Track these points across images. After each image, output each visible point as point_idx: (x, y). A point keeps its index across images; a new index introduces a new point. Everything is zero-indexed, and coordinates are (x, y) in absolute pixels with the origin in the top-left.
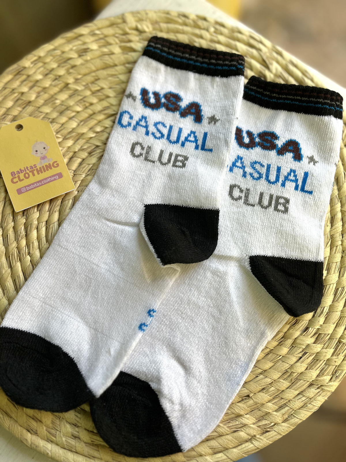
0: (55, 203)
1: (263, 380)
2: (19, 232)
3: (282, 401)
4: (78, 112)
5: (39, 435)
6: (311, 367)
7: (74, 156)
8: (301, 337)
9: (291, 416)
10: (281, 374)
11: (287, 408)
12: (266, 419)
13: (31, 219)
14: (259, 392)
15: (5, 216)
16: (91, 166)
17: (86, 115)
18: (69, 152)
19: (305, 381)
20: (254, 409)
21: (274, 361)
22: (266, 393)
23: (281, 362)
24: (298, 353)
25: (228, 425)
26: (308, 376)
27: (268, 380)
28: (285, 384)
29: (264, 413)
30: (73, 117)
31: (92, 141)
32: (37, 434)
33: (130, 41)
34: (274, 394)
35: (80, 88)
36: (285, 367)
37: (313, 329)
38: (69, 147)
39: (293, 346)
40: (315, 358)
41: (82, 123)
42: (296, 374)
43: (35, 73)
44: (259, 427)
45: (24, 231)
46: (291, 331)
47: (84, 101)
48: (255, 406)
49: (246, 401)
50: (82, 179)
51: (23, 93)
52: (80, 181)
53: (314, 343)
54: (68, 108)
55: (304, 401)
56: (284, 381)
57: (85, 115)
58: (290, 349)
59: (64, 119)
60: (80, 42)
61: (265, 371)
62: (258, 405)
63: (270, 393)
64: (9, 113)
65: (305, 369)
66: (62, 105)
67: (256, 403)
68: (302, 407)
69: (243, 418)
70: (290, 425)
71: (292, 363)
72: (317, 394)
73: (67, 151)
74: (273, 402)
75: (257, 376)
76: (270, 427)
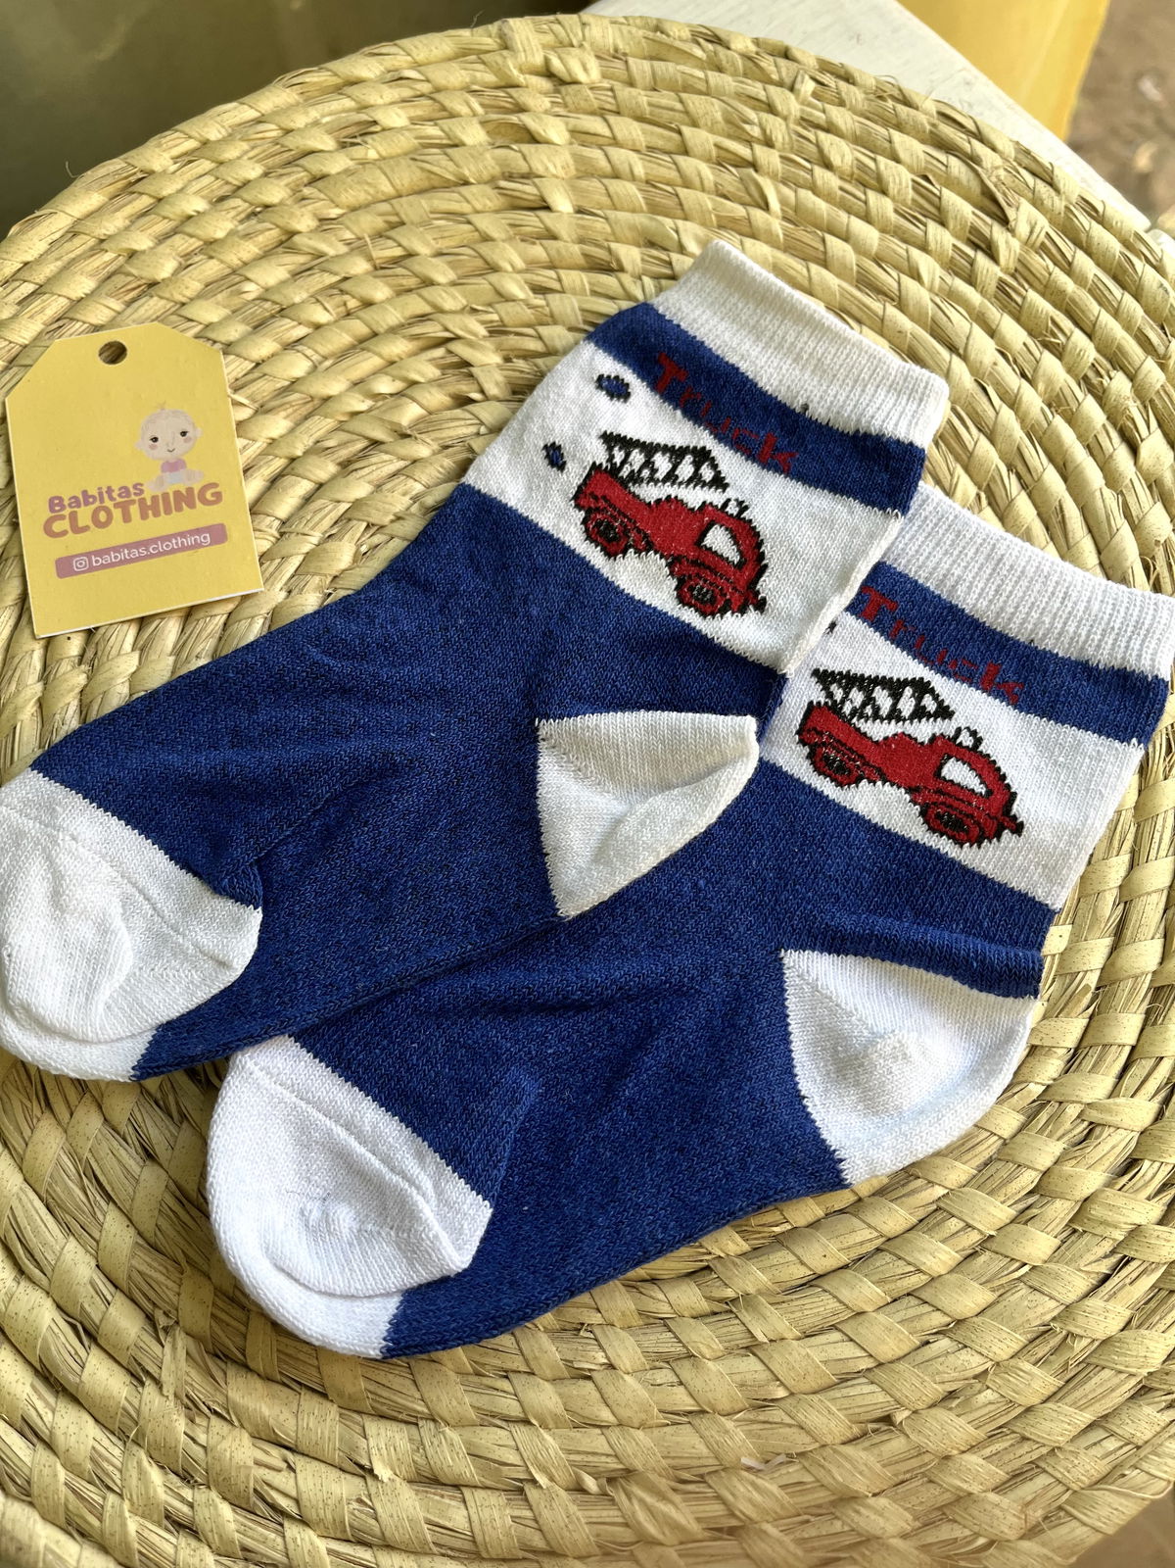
0: (199, 628)
1: (951, 1358)
2: (57, 717)
3: (1021, 1451)
4: (318, 327)
5: (35, 1501)
6: (1147, 1319)
7: (288, 470)
8: (1109, 1192)
9: (1056, 1514)
10: (1024, 1340)
11: (1042, 1481)
12: (956, 1521)
13: (108, 675)
14: (930, 1407)
15: (16, 660)
16: (344, 507)
17: (346, 339)
18: (271, 457)
19: (1120, 1372)
20: (908, 1476)
21: (997, 1283)
22: (960, 1411)
23: (1024, 1291)
24: (1093, 1258)
25: (798, 1535)
26: (1135, 1353)
27: (972, 1359)
28: (1039, 1381)
29: (947, 1495)
30: (299, 341)
31: (357, 425)
32: (28, 1495)
33: (521, 109)
34: (993, 1419)
35: (331, 247)
36: (1040, 1310)
37: (1157, 1164)
38: (273, 442)
39: (1077, 1226)
40: (1162, 1286)
41: (328, 363)
42: (1085, 1342)
43: (181, 191)
44: (925, 1548)
45: (77, 717)
46: (1067, 1168)
47: (343, 292)
48: (915, 1463)
49: (877, 1439)
50: (307, 548)
51: (132, 254)
52: (301, 558)
53: (1161, 1222)
54: (282, 312)
55: (1111, 1453)
56: (1035, 1370)
57: (342, 339)
58: (1063, 1242)
59: (264, 347)
60: (348, 103)
61: (959, 1322)
62: (926, 1458)
63: (977, 1414)
64: (78, 316)
65: (1122, 1325)
66: (267, 300)
67: (921, 1452)
68: (1103, 1479)
69: (862, 1510)
70: (1053, 1551)
71: (1071, 1297)
72: (1164, 1428)
73: (264, 453)
74: (987, 1452)
75: (928, 1343)
76: (968, 1553)
